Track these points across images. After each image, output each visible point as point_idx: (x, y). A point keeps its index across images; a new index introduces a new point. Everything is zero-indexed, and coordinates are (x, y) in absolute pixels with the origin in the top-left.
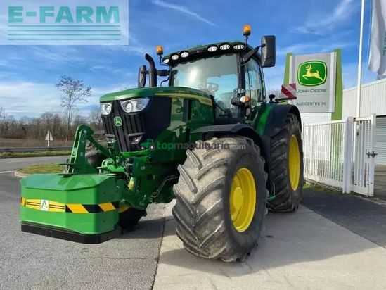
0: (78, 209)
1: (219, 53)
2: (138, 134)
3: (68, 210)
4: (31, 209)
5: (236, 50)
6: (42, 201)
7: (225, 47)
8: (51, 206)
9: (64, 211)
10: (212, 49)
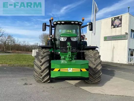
0: (84, 70)
1: (75, 24)
2: (75, 48)
3: (81, 71)
4: (64, 72)
5: (80, 24)
6: (69, 69)
7: (77, 23)
8: (73, 70)
9: (80, 71)
10: (73, 22)
